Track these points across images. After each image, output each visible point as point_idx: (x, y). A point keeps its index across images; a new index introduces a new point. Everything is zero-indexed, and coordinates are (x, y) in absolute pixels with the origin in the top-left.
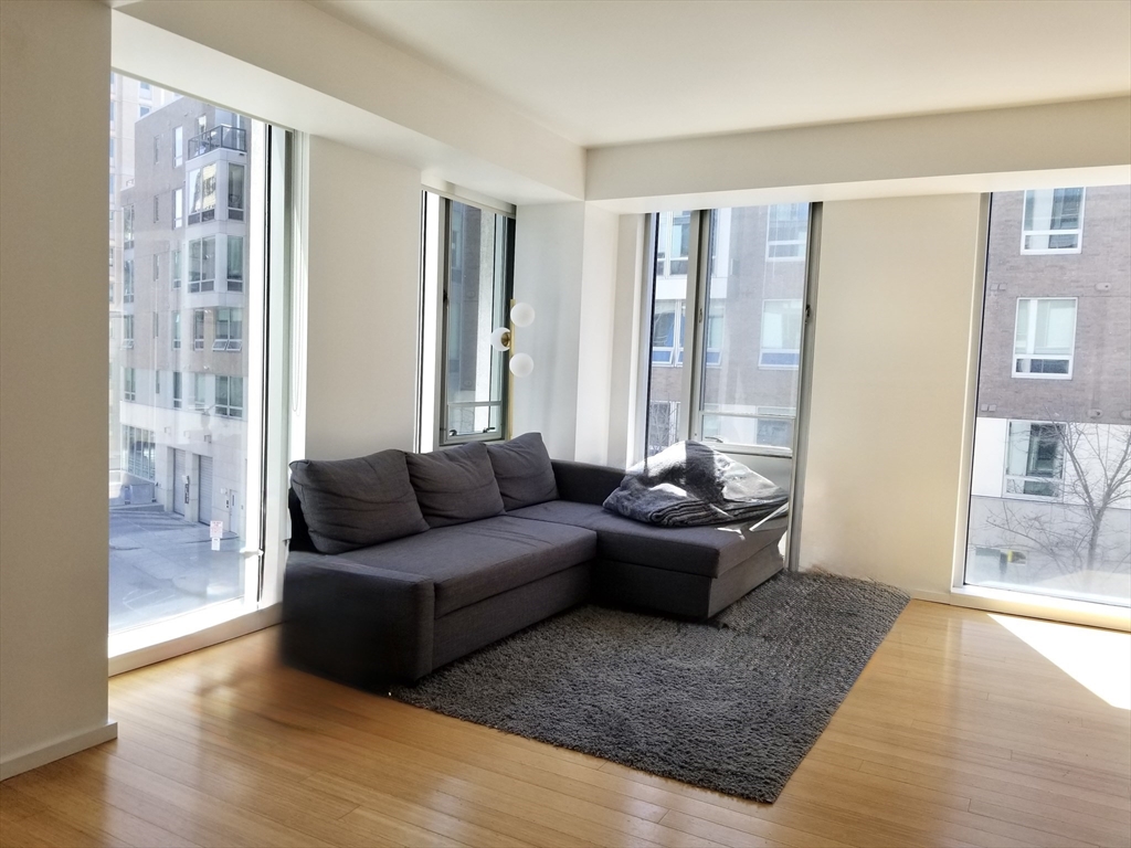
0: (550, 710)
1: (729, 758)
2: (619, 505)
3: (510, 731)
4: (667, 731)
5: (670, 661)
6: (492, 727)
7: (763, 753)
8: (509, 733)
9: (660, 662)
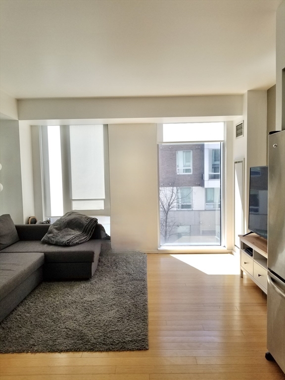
0: (49, 336)
1: (126, 335)
2: (50, 240)
3: (37, 351)
4: (99, 330)
5: (85, 299)
6: (27, 352)
7: (136, 328)
8: (36, 353)
9: (82, 300)
